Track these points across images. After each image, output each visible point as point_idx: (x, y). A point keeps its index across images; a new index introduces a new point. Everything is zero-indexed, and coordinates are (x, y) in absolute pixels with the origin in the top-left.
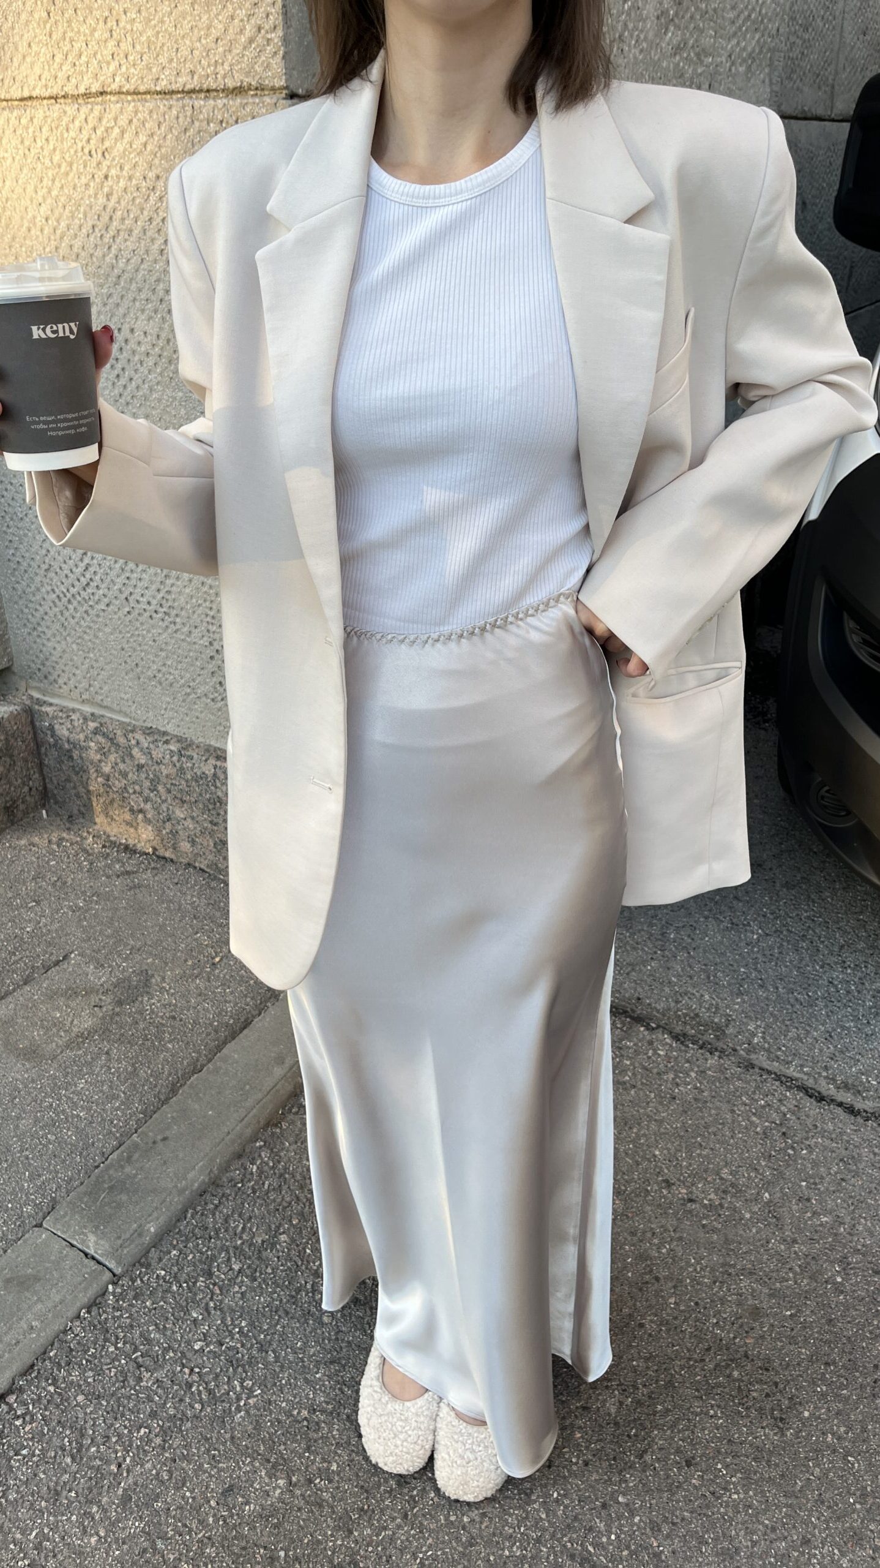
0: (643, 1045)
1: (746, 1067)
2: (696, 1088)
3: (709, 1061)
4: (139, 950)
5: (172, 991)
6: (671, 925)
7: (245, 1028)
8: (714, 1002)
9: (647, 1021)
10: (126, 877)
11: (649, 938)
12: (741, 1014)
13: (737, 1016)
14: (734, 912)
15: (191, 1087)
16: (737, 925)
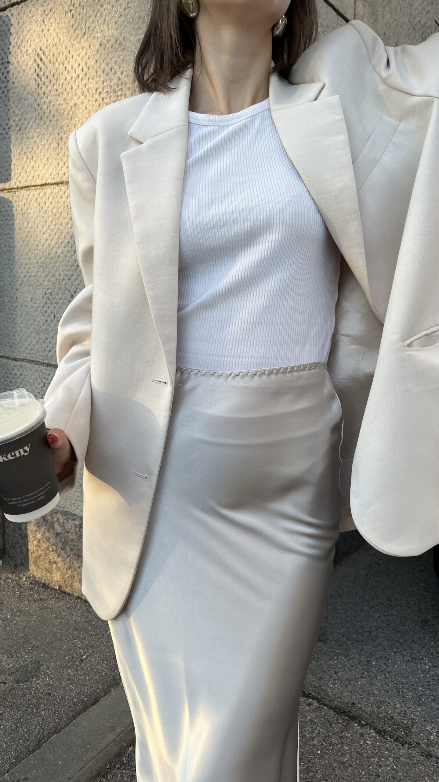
0: (357, 736)
1: (427, 756)
2: (393, 769)
3: (402, 751)
4: (37, 648)
5: (52, 676)
6: (373, 656)
7: (93, 705)
8: (403, 709)
9: (359, 719)
10: (40, 602)
11: (359, 663)
12: (421, 719)
13: (418, 720)
14: (413, 650)
15: (51, 743)
16: (415, 659)
